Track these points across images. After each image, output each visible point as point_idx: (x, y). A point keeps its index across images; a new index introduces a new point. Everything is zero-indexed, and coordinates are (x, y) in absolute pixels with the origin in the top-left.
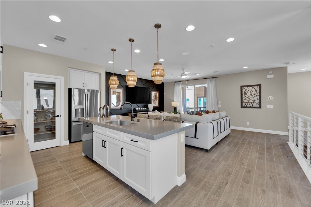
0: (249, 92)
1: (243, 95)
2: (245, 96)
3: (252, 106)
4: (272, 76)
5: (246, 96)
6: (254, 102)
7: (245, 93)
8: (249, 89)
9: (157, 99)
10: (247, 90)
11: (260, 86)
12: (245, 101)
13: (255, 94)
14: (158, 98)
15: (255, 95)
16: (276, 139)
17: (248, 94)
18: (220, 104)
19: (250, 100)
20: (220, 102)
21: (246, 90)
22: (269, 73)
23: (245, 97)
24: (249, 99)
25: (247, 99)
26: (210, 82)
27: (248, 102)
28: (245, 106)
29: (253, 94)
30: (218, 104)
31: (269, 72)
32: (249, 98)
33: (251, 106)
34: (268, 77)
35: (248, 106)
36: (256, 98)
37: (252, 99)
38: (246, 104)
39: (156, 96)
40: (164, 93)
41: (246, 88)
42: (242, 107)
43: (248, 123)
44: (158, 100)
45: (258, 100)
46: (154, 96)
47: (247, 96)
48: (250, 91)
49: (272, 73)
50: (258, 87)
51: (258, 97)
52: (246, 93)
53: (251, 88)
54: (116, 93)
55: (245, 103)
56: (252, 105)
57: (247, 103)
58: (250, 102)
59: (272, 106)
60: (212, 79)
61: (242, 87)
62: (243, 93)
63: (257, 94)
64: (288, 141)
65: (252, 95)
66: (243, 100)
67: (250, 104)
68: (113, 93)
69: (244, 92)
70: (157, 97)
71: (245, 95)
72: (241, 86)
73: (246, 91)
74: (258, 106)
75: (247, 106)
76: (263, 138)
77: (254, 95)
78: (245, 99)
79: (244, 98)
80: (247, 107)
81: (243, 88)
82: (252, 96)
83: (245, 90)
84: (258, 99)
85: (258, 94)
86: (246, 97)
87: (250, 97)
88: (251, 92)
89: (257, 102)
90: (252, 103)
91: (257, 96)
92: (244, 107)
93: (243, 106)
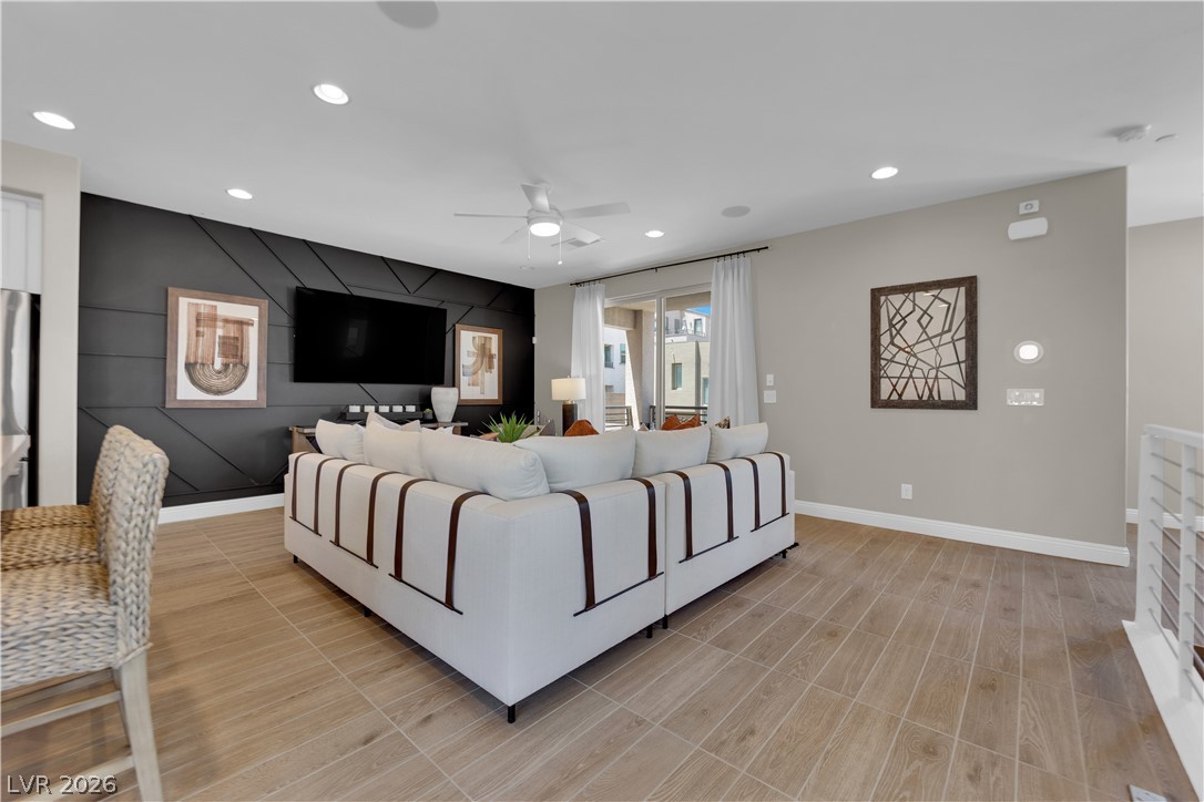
0: (912, 320)
1: (885, 340)
2: (892, 343)
3: (931, 395)
4: (1038, 227)
5: (898, 340)
6: (940, 375)
7: (892, 326)
8: (915, 304)
9: (491, 367)
10: (904, 312)
11: (970, 284)
12: (894, 370)
13: (943, 333)
14: (496, 361)
15: (947, 338)
16: (1054, 597)
17: (911, 332)
18: (770, 388)
19: (920, 364)
20: (770, 379)
21: (898, 311)
22: (1022, 211)
23: (895, 350)
24: (912, 361)
25: (901, 357)
26: (726, 276)
27: (906, 374)
28: (895, 397)
29: (933, 329)
30: (760, 387)
31: (1022, 205)
32: (915, 356)
33: (925, 398)
34: (1018, 230)
35: (910, 395)
36: (950, 354)
37: (930, 357)
38: (899, 389)
39: (483, 351)
40: (535, 340)
41: (897, 299)
42: (876, 402)
43: (907, 491)
44: (495, 371)
45: (959, 363)
46: (473, 350)
47: (903, 345)
48: (918, 313)
49: (1036, 209)
50: (963, 289)
51: (961, 346)
52: (898, 327)
53: (924, 298)
54: (220, 324)
55: (894, 381)
56: (927, 393)
57: (903, 382)
58: (917, 373)
59: (1037, 395)
60: (735, 257)
61: (876, 294)
62: (884, 326)
63: (954, 328)
64: (1131, 617)
65: (929, 339)
66: (883, 362)
67: (920, 383)
68: (198, 321)
69: (890, 321)
70: (491, 357)
71: (892, 338)
72: (873, 290)
73: (898, 318)
74: (961, 395)
75: (904, 398)
76: (976, 585)
77: (941, 335)
78: (891, 361)
79: (886, 355)
80: (901, 404)
81: (883, 298)
82: (927, 344)
83: (893, 312)
84: (962, 357)
85: (962, 333)
86: (901, 349)
87: (916, 349)
88: (925, 320)
89: (956, 373)
90: (930, 382)
91: (953, 341)
92: (888, 404)
93: (884, 396)
